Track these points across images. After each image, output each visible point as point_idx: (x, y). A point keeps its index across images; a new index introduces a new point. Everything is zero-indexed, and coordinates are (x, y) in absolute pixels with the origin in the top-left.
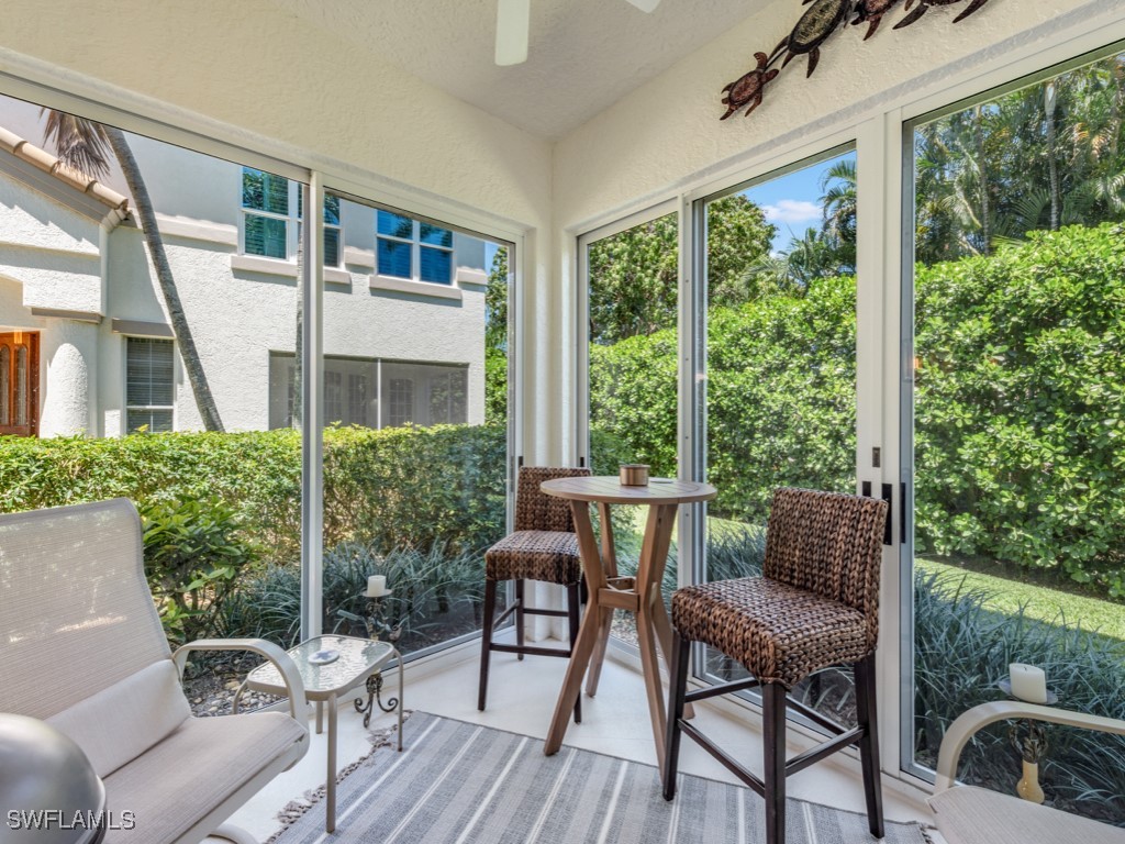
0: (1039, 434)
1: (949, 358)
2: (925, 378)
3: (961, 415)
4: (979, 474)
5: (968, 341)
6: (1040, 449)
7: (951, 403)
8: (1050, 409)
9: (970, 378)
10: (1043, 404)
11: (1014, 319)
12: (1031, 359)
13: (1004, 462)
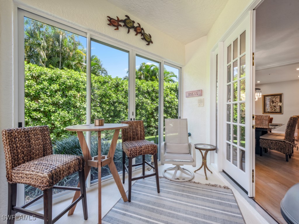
0: (68, 113)
1: (48, 93)
2: (42, 98)
3: (52, 108)
4: (56, 123)
5: (54, 90)
6: (68, 116)
7: (49, 105)
8: (70, 108)
9: (54, 99)
10: (69, 106)
11: (63, 87)
12: (66, 96)
13: (61, 120)
